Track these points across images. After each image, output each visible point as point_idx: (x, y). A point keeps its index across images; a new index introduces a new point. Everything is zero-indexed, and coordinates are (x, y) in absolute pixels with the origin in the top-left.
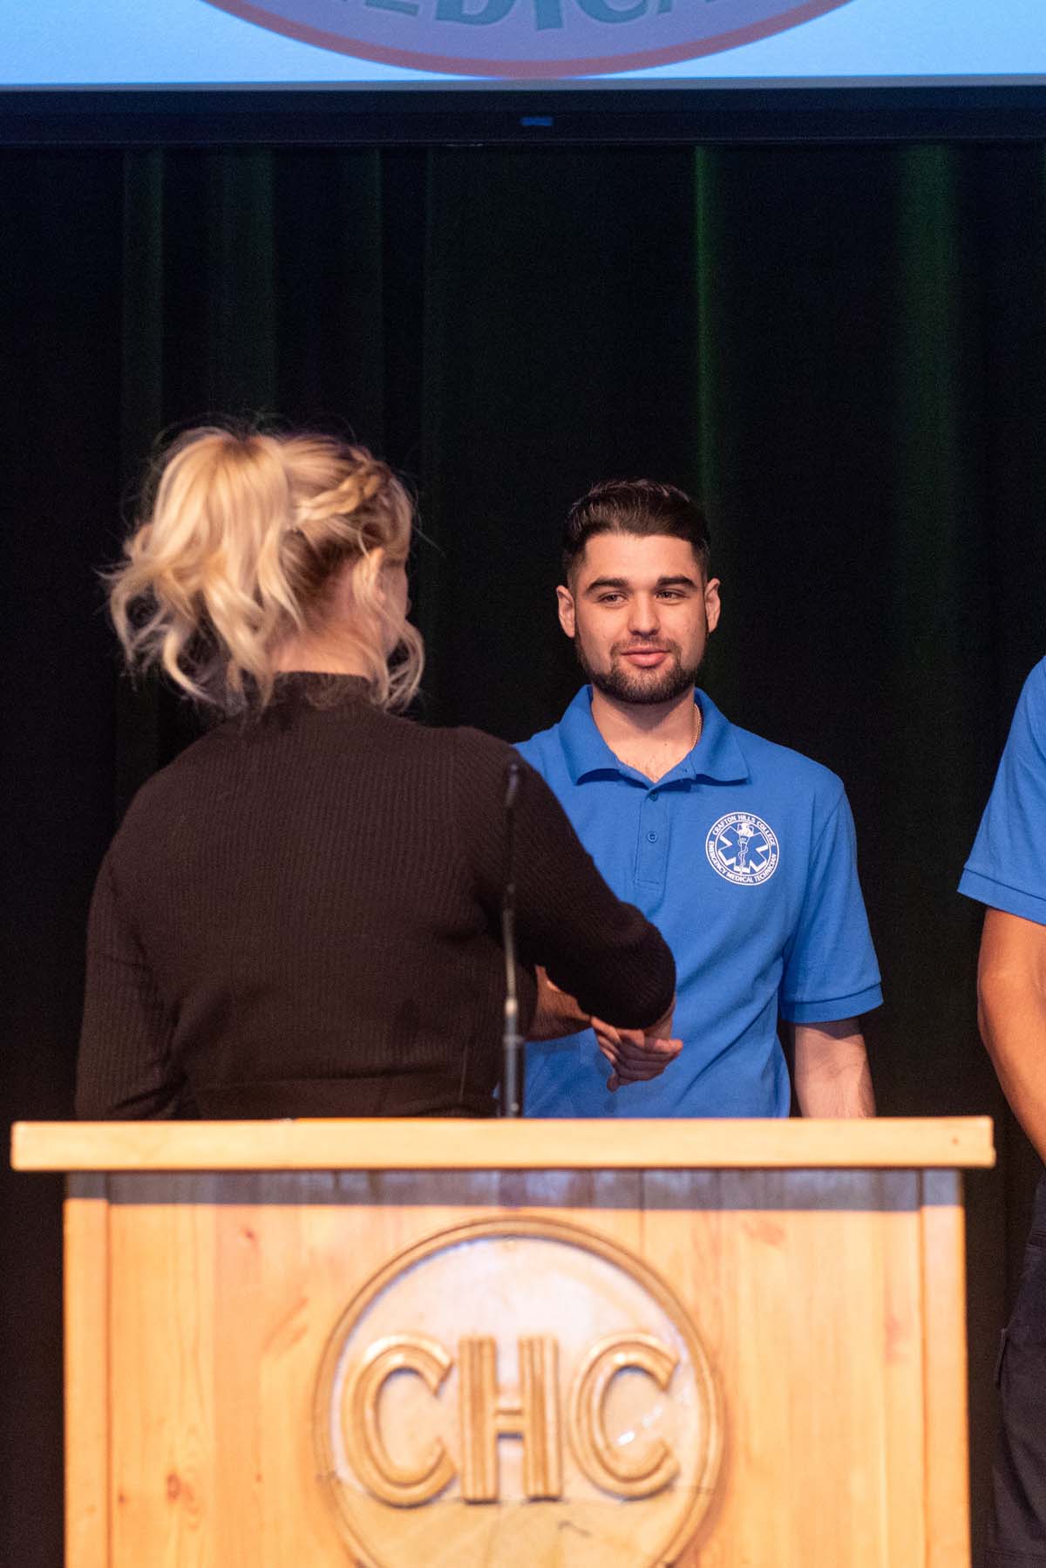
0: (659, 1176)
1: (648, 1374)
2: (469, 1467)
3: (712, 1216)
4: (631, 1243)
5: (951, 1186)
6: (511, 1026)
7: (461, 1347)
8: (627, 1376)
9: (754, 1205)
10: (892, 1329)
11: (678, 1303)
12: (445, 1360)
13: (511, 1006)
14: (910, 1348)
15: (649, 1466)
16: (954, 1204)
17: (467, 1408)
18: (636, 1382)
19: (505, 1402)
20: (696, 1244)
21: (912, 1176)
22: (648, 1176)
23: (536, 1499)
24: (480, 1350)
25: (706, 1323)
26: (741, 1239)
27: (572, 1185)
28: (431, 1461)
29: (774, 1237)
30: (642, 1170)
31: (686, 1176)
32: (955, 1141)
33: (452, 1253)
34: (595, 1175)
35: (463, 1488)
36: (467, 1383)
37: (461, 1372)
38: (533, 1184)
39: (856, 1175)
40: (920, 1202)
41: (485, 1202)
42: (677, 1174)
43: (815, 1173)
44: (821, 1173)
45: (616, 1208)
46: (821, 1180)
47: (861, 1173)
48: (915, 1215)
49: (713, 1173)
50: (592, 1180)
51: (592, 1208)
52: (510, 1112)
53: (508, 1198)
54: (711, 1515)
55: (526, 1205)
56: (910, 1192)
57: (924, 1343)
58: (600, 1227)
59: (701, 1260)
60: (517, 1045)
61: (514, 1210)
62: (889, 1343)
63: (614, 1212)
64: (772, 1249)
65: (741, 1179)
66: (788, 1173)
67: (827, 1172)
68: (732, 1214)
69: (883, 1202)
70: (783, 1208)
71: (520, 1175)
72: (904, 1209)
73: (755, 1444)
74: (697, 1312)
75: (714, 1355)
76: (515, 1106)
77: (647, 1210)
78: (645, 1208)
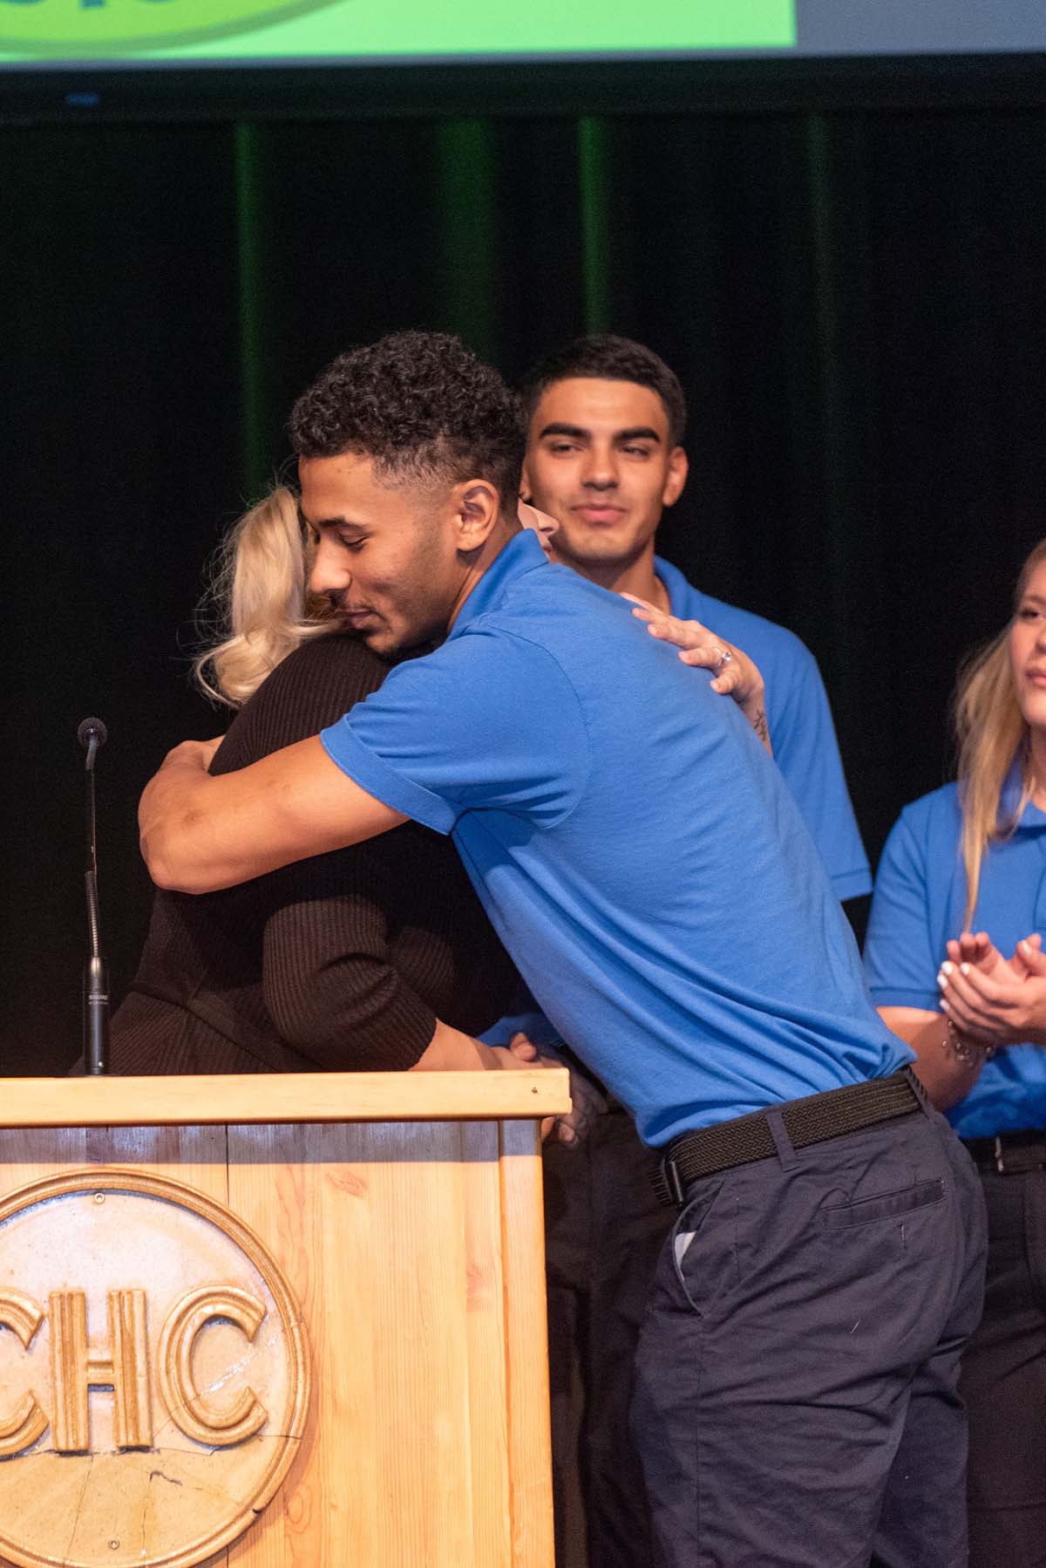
0: (245, 1127)
1: (235, 1323)
2: (61, 1419)
3: (296, 1167)
4: (219, 1198)
5: (528, 1135)
6: (96, 985)
7: (51, 1298)
8: (216, 1326)
9: (338, 1160)
10: (474, 1276)
11: (266, 1255)
12: (36, 1314)
13: (95, 965)
14: (491, 1294)
15: (239, 1415)
16: (537, 1154)
17: (58, 1358)
18: (224, 1332)
19: (95, 1355)
20: (281, 1198)
21: (494, 1124)
22: (232, 1128)
23: (127, 1449)
24: (71, 1303)
25: (291, 1273)
26: (326, 1192)
27: (157, 1140)
28: (25, 1413)
29: (356, 1187)
30: (227, 1123)
31: (269, 1126)
32: (535, 1091)
33: (41, 1208)
34: (180, 1128)
35: (56, 1439)
36: (58, 1337)
37: (52, 1325)
40: (501, 1153)
41: (73, 1159)
42: (262, 1127)
43: (397, 1124)
44: (402, 1124)
45: (202, 1162)
46: (403, 1131)
47: (442, 1124)
48: (496, 1165)
49: (297, 1126)
50: (178, 1135)
51: (179, 1162)
52: (96, 1070)
53: (95, 1154)
54: (300, 1462)
55: (113, 1161)
56: (491, 1141)
57: (505, 1289)
58: (187, 1182)
59: (286, 1211)
60: (102, 1003)
61: (101, 1165)
62: (471, 1290)
63: (199, 1166)
64: (356, 1200)
65: (323, 1132)
66: (370, 1125)
67: (409, 1124)
68: (317, 1165)
69: (463, 1152)
70: (365, 1160)
71: (107, 1130)
72: (484, 1160)
73: (342, 1394)
74: (283, 1262)
75: (300, 1305)
76: (100, 1064)
77: (232, 1163)
78: (230, 1161)
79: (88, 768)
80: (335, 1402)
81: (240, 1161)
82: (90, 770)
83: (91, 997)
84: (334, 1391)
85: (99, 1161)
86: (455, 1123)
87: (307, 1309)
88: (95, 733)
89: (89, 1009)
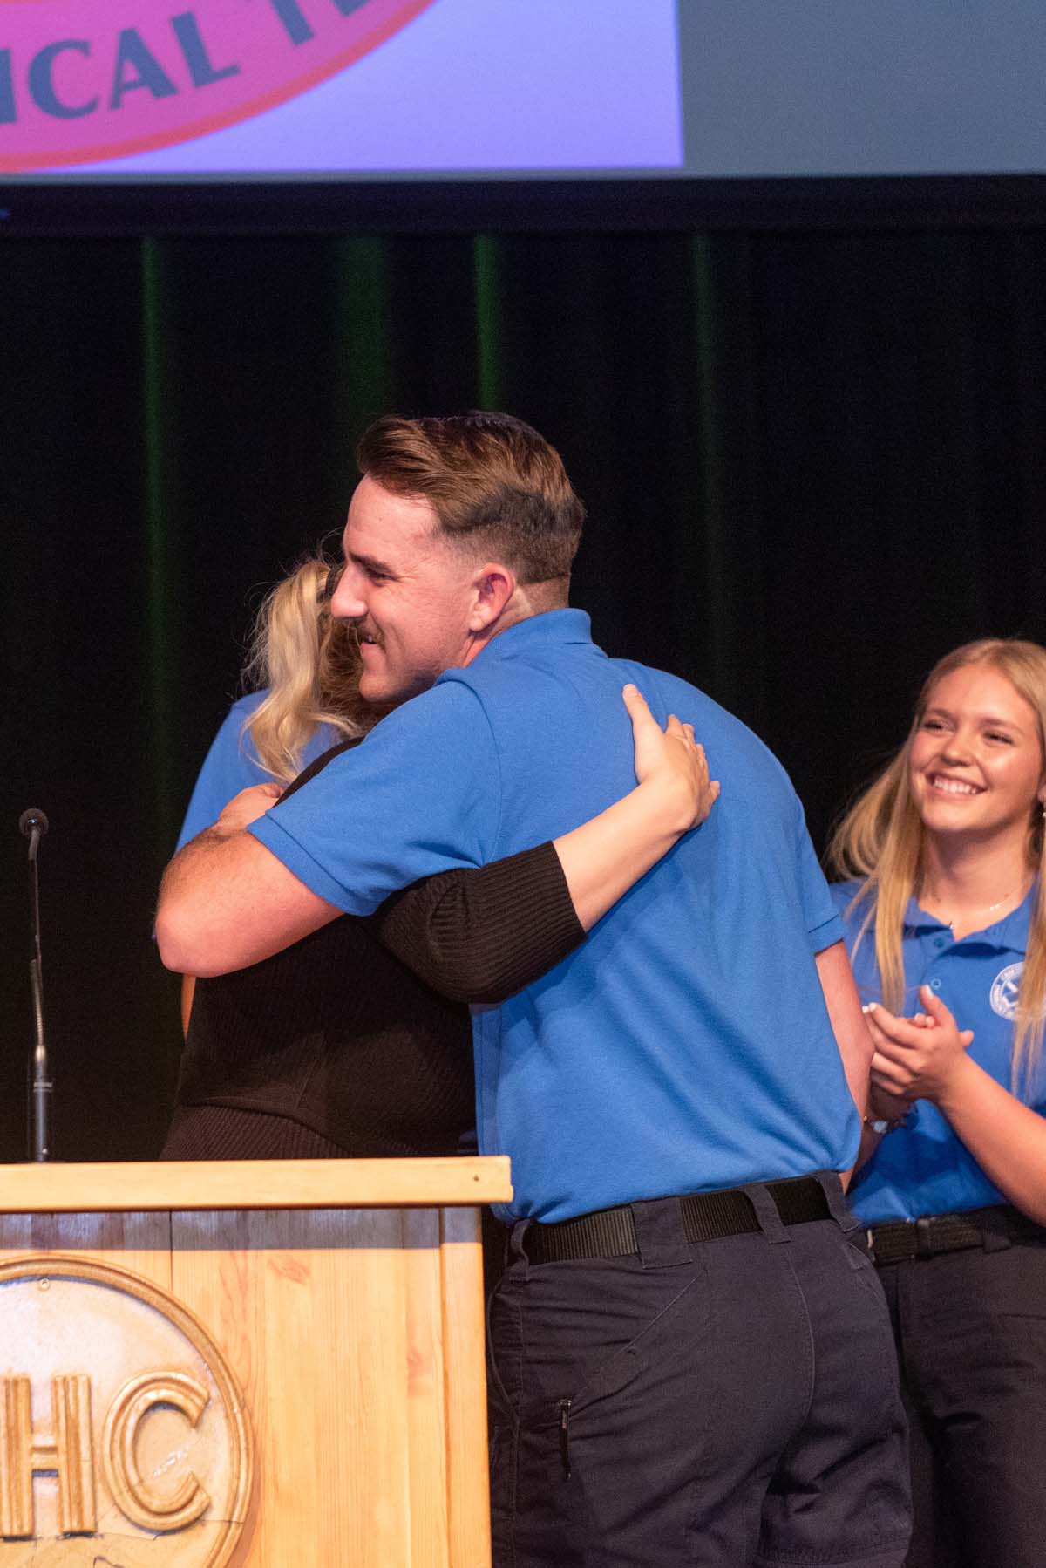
0: (189, 1214)
3: (239, 1254)
4: (161, 1282)
5: (471, 1221)
6: (40, 1072)
9: (281, 1246)
10: (414, 1362)
13: (40, 1053)
14: (432, 1380)
16: (477, 1241)
20: (224, 1284)
21: (435, 1211)
22: (175, 1215)
25: (233, 1359)
26: (269, 1279)
27: (102, 1226)
29: (299, 1274)
30: (171, 1210)
31: (213, 1214)
32: (476, 1179)
34: (125, 1215)
38: (65, 1225)
39: (378, 1212)
40: (441, 1240)
41: (19, 1244)
42: (205, 1214)
43: (339, 1211)
44: (345, 1212)
45: (147, 1247)
46: (344, 1218)
47: (384, 1212)
48: (436, 1252)
49: (240, 1213)
50: (122, 1221)
51: (123, 1248)
52: (41, 1157)
53: (40, 1240)
54: (242, 1548)
55: (58, 1247)
56: (431, 1229)
57: (446, 1374)
58: (131, 1267)
59: (229, 1298)
60: (47, 1090)
61: (46, 1251)
62: (412, 1376)
63: (143, 1253)
64: (298, 1286)
65: (266, 1218)
66: (313, 1213)
67: (350, 1211)
68: (259, 1252)
69: (405, 1239)
70: (308, 1246)
71: (52, 1217)
72: (425, 1246)
73: (284, 1477)
74: (225, 1349)
75: (243, 1390)
76: (45, 1151)
77: (177, 1249)
78: (174, 1247)
79: (31, 857)
80: (277, 1488)
81: (183, 1247)
82: (32, 861)
83: (35, 1085)
84: (275, 1476)
85: (43, 1247)
86: (398, 1211)
87: (249, 1395)
88: (37, 824)
89: (33, 1096)
